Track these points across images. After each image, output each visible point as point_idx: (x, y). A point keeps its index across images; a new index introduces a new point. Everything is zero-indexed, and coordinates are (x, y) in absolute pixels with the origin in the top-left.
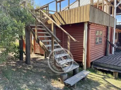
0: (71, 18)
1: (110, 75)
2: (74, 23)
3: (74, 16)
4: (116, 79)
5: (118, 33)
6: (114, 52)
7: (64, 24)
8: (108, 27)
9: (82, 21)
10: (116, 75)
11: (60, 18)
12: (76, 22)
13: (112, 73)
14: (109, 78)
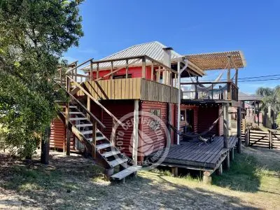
0: (116, 92)
1: (168, 172)
2: (120, 98)
3: (120, 90)
4: (175, 176)
5: (188, 111)
6: (180, 141)
7: (104, 98)
8: (168, 103)
9: (131, 98)
10: (175, 171)
11: (99, 90)
12: (123, 98)
13: (170, 169)
14: (166, 175)
